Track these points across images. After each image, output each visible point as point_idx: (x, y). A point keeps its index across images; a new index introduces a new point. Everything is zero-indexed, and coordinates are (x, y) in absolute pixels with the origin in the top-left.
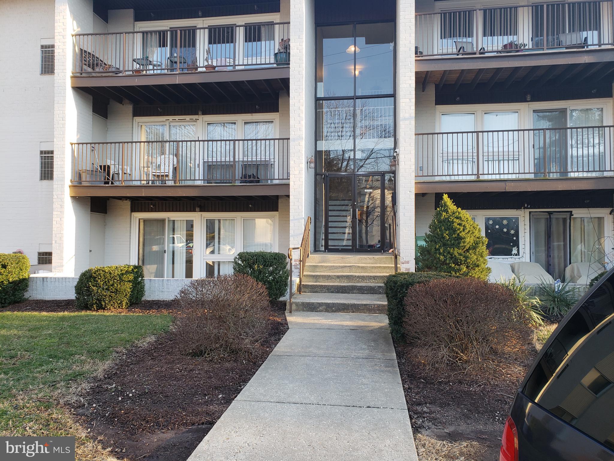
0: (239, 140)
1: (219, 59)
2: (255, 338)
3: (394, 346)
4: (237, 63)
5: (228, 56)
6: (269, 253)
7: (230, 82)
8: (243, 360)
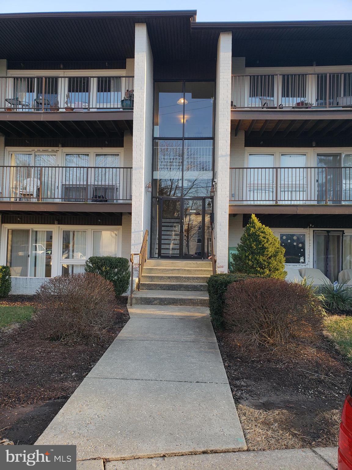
0: (91, 168)
1: (77, 103)
2: (103, 326)
3: (214, 332)
4: (91, 106)
5: (84, 100)
6: (115, 258)
7: (85, 121)
8: (93, 344)
